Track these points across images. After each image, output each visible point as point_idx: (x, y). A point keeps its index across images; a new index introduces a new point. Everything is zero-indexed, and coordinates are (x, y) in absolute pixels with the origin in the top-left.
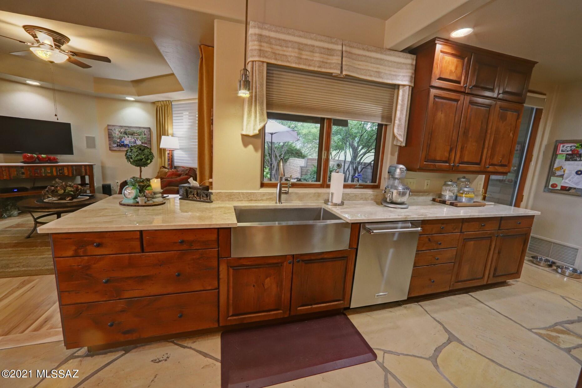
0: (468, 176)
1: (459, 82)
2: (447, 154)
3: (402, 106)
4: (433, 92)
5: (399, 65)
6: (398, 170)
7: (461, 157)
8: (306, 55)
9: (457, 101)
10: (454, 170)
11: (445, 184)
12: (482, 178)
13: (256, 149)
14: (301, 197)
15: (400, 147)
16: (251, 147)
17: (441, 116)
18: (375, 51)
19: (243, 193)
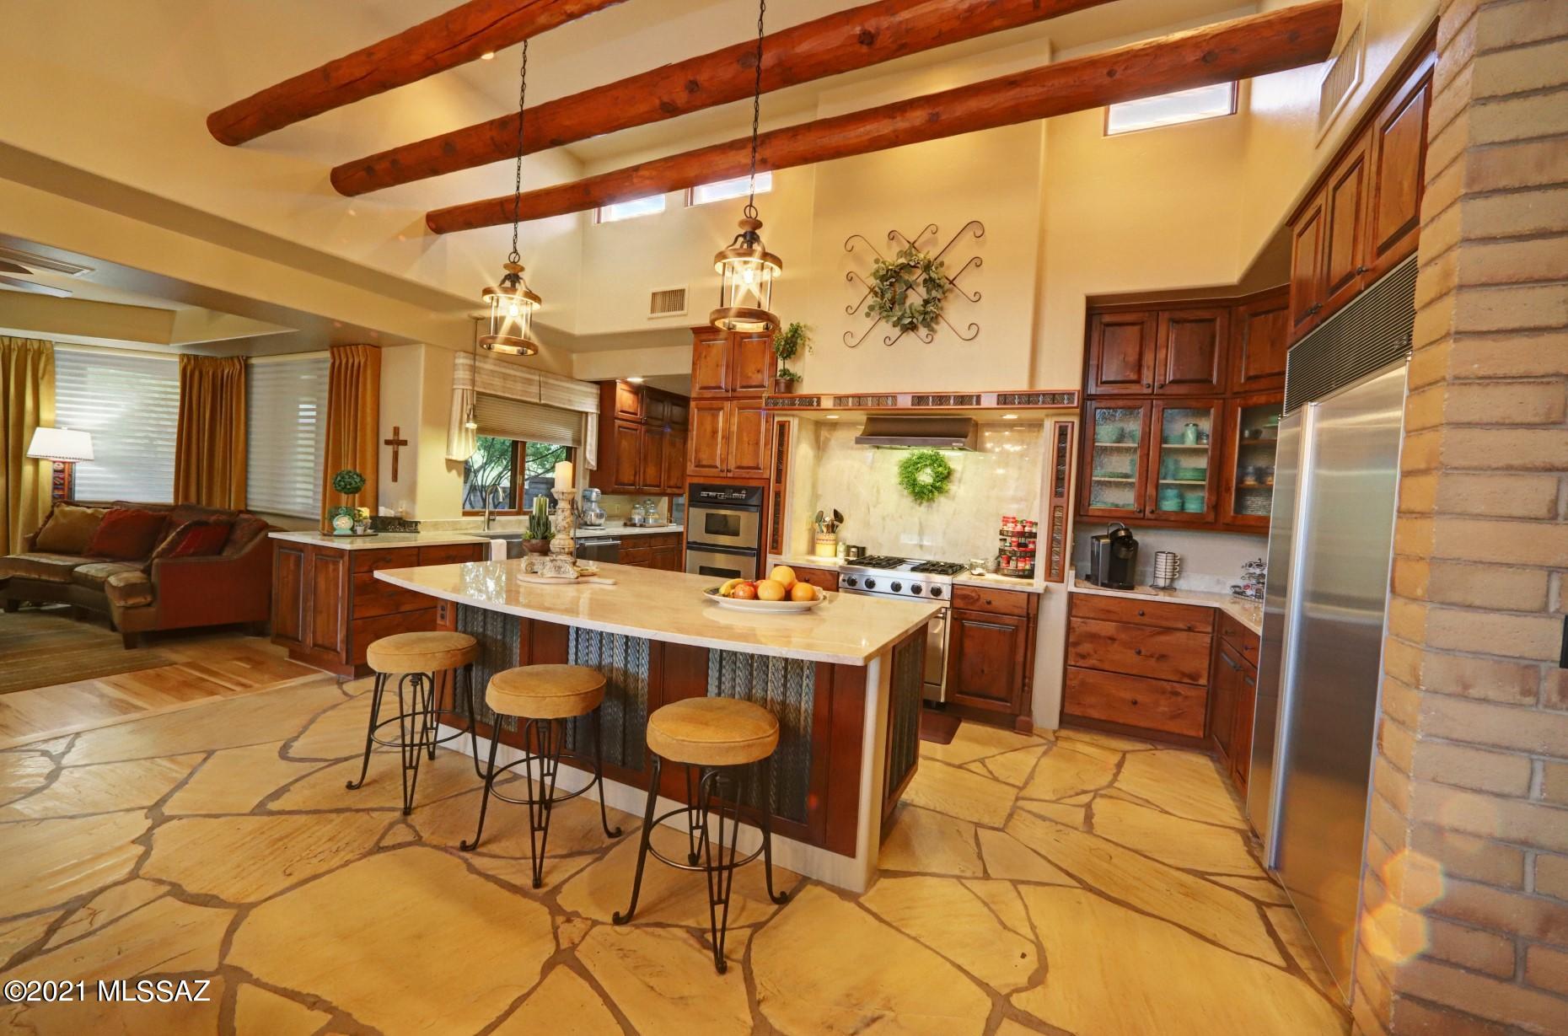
0: (652, 498)
1: (636, 414)
2: (632, 478)
3: (592, 431)
4: (618, 422)
5: (586, 394)
6: (594, 494)
7: (644, 479)
8: (509, 384)
9: (636, 430)
10: (640, 492)
11: (634, 508)
12: (665, 500)
13: (459, 475)
14: (503, 525)
15: (591, 470)
16: (454, 472)
17: (624, 444)
18: (567, 382)
19: (448, 522)
